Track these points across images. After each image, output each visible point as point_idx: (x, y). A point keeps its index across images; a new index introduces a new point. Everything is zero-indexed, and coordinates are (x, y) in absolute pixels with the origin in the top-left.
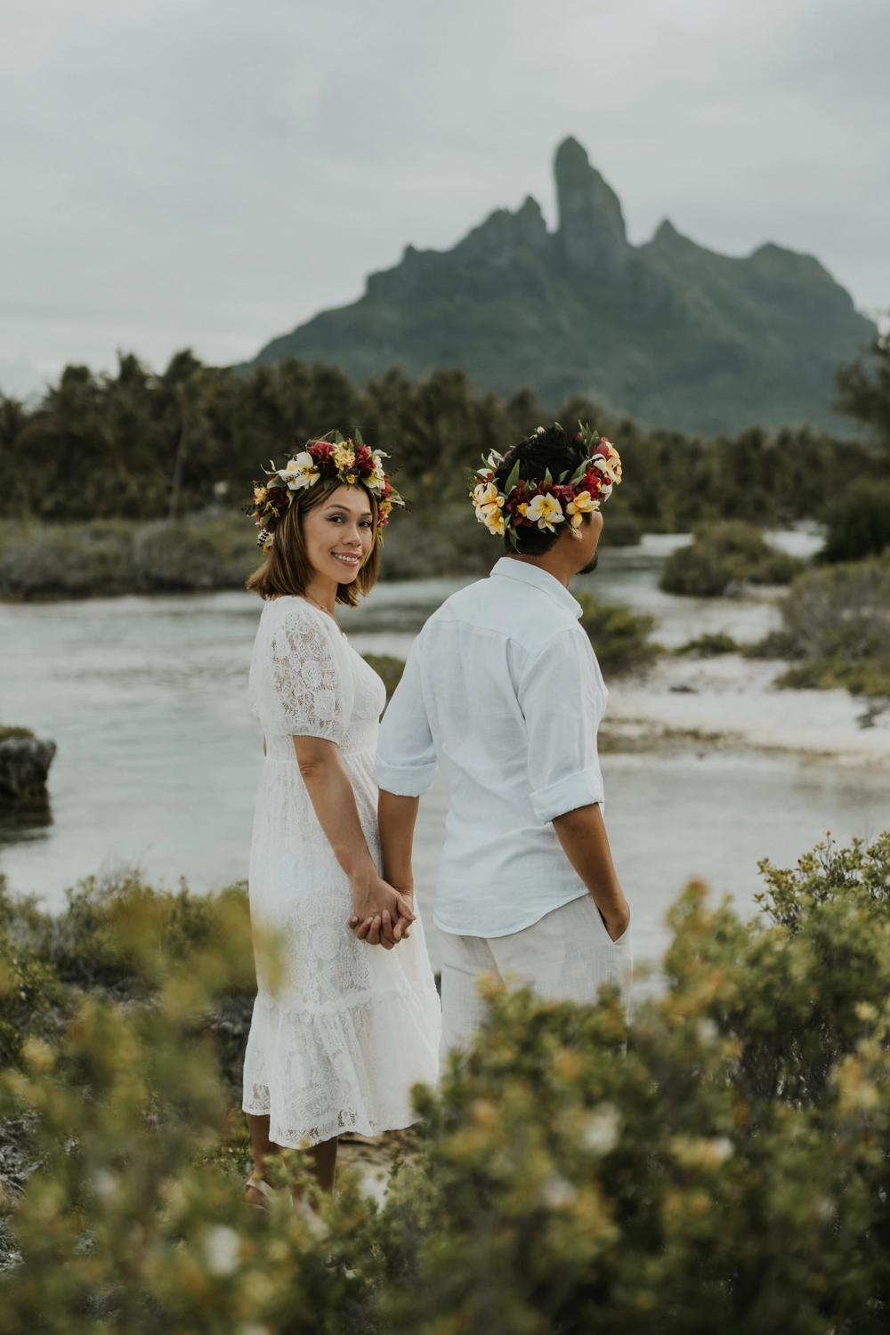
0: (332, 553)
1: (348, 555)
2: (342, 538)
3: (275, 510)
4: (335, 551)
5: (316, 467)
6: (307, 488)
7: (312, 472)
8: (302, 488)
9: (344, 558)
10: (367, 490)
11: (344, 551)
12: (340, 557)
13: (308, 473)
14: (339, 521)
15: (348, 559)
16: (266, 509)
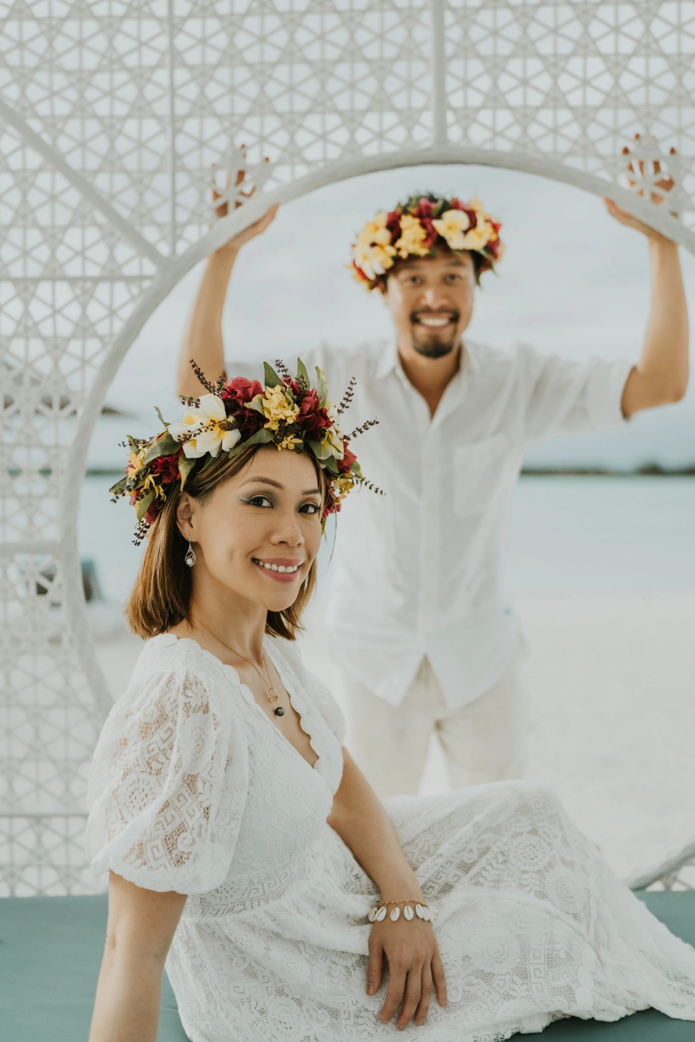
0: (255, 561)
1: (279, 562)
2: (267, 536)
3: (160, 491)
4: (259, 557)
5: (231, 419)
6: (214, 454)
7: (226, 427)
8: (208, 454)
9: (274, 567)
10: (315, 462)
11: (273, 556)
12: (267, 566)
13: (217, 429)
14: (265, 503)
15: (282, 569)
16: (146, 486)
